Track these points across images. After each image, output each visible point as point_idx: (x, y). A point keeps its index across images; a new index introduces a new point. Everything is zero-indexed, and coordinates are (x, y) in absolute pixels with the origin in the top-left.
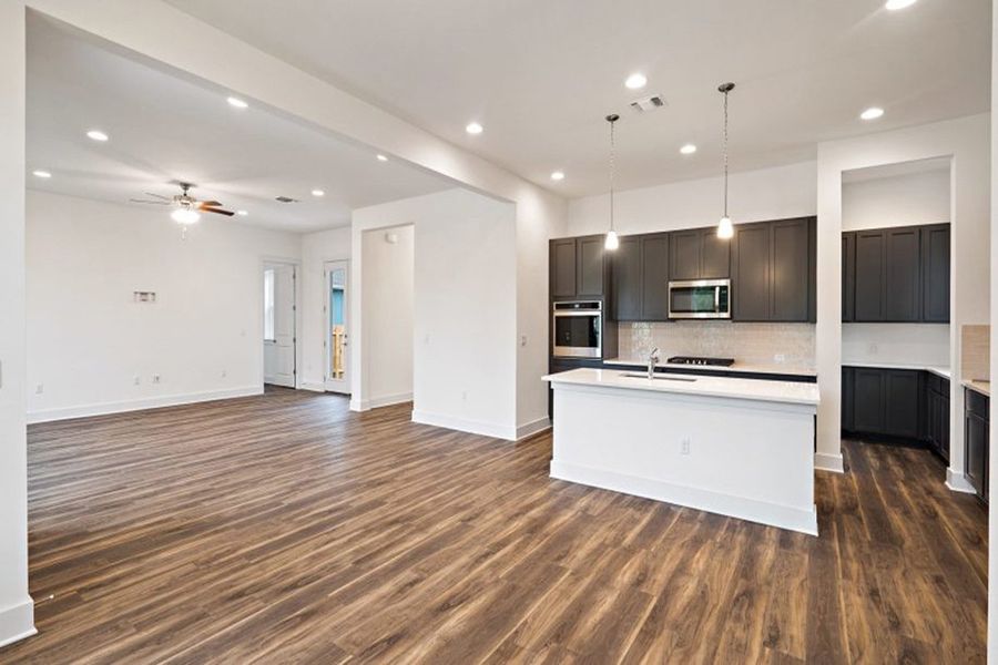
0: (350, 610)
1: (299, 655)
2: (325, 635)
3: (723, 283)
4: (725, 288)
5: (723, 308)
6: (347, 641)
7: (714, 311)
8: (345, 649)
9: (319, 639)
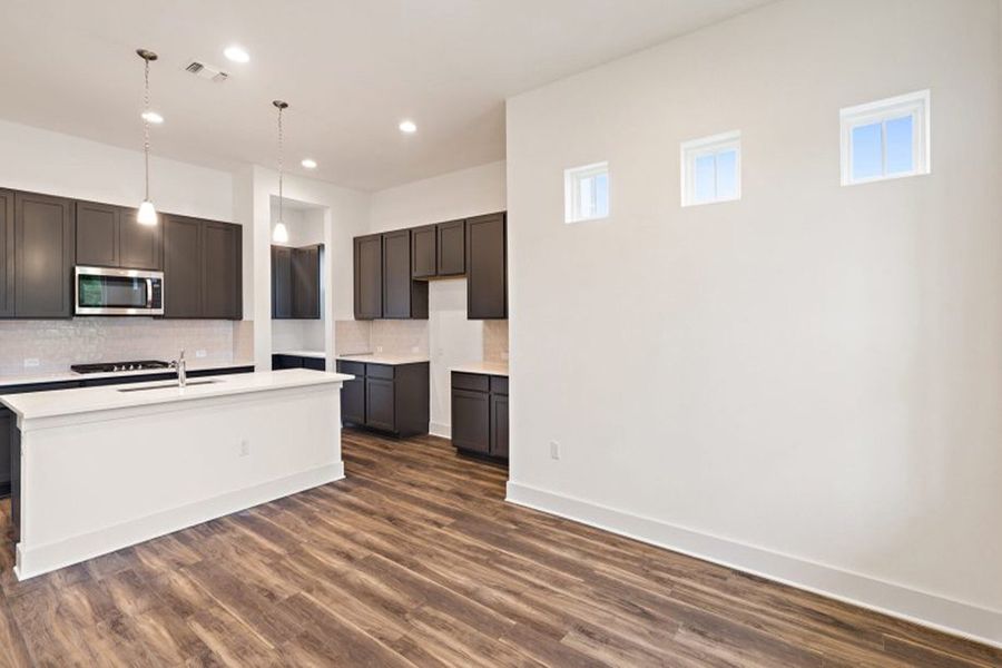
3: (160, 275)
4: (159, 281)
5: (156, 304)
7: (145, 307)
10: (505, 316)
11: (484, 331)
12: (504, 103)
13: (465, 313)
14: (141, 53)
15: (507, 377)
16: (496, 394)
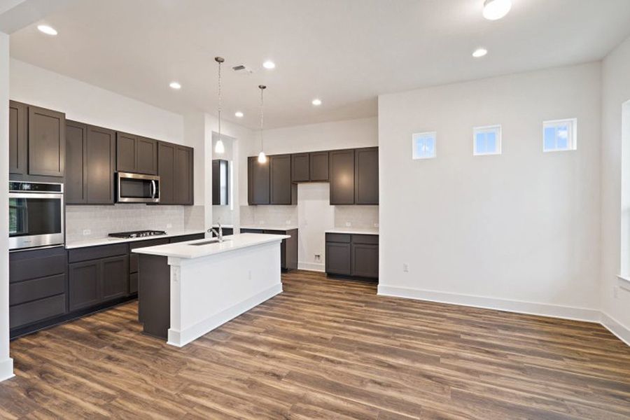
0: (424, 402)
1: (471, 407)
2: (449, 404)
4: (158, 181)
5: (156, 196)
6: (445, 393)
7: (151, 198)
8: (450, 392)
9: (454, 405)
10: (377, 203)
11: (335, 211)
12: (377, 98)
13: (329, 201)
14: (217, 59)
15: (378, 236)
16: (355, 244)
